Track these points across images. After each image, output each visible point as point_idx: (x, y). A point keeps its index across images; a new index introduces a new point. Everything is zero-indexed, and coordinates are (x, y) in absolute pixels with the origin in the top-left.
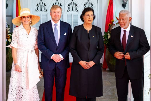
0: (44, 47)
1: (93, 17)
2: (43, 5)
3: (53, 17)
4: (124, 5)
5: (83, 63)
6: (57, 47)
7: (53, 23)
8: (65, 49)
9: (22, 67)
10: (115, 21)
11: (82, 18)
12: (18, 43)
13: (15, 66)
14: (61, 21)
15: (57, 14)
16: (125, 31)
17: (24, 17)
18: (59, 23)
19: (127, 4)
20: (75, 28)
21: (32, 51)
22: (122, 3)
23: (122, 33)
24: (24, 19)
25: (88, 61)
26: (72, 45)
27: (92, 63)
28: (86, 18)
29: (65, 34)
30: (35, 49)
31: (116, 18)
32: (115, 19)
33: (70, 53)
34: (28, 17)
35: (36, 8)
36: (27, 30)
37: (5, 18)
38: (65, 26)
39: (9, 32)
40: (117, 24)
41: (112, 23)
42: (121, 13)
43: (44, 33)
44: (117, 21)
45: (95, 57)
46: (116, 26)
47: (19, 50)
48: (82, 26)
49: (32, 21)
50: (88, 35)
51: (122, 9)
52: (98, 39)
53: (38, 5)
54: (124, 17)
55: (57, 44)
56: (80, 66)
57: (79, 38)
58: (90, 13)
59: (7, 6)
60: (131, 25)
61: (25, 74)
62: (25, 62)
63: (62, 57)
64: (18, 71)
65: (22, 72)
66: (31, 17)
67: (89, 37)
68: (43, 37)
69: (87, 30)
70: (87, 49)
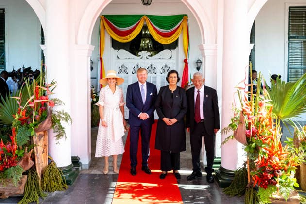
0: (132, 106)
1: (177, 78)
2: (125, 68)
3: (140, 79)
4: (198, 69)
5: (166, 119)
6: (144, 106)
7: (140, 84)
8: (151, 107)
9: (108, 123)
10: (190, 83)
11: (167, 79)
12: (104, 101)
13: (102, 121)
14: (147, 82)
15: (143, 76)
16: (198, 91)
17: (110, 79)
18: (145, 84)
19: (201, 68)
20: (161, 88)
21: (117, 109)
22: (196, 66)
23: (196, 94)
24: (110, 80)
25: (172, 118)
26: (157, 104)
27: (174, 121)
28: (170, 79)
29: (151, 94)
30: (120, 107)
31: (191, 79)
32: (190, 81)
33: (155, 111)
34: (113, 78)
35: (118, 70)
36: (112, 90)
37: (90, 80)
38: (151, 87)
39: (94, 92)
40: (191, 85)
41: (187, 84)
42: (197, 76)
43: (132, 93)
44: (192, 83)
45: (178, 114)
46: (191, 87)
47: (105, 108)
48: (167, 87)
49: (118, 83)
50: (172, 95)
51: (197, 71)
52: (181, 99)
53: (120, 68)
54: (200, 79)
55: (144, 103)
56: (164, 122)
57: (163, 98)
58: (175, 75)
59: (92, 69)
60: (204, 86)
61: (111, 129)
62: (111, 118)
63: (148, 116)
64: (104, 126)
65: (108, 127)
66: (116, 79)
67: (172, 97)
68: (131, 97)
69: (171, 91)
70: (170, 107)
